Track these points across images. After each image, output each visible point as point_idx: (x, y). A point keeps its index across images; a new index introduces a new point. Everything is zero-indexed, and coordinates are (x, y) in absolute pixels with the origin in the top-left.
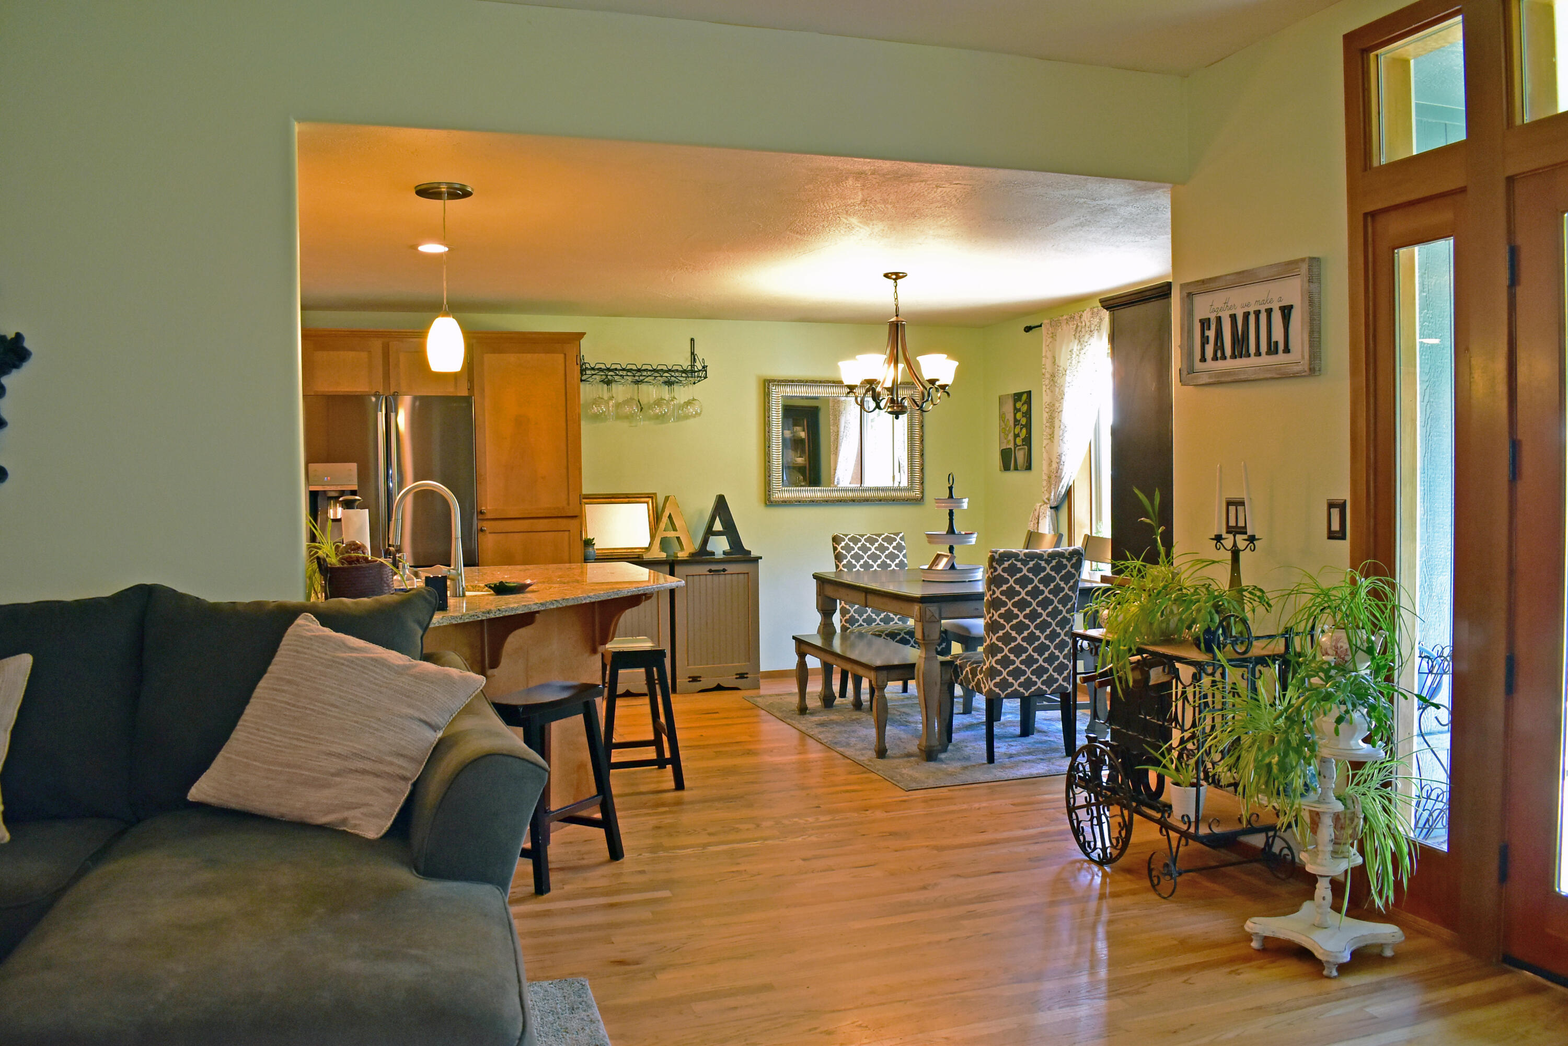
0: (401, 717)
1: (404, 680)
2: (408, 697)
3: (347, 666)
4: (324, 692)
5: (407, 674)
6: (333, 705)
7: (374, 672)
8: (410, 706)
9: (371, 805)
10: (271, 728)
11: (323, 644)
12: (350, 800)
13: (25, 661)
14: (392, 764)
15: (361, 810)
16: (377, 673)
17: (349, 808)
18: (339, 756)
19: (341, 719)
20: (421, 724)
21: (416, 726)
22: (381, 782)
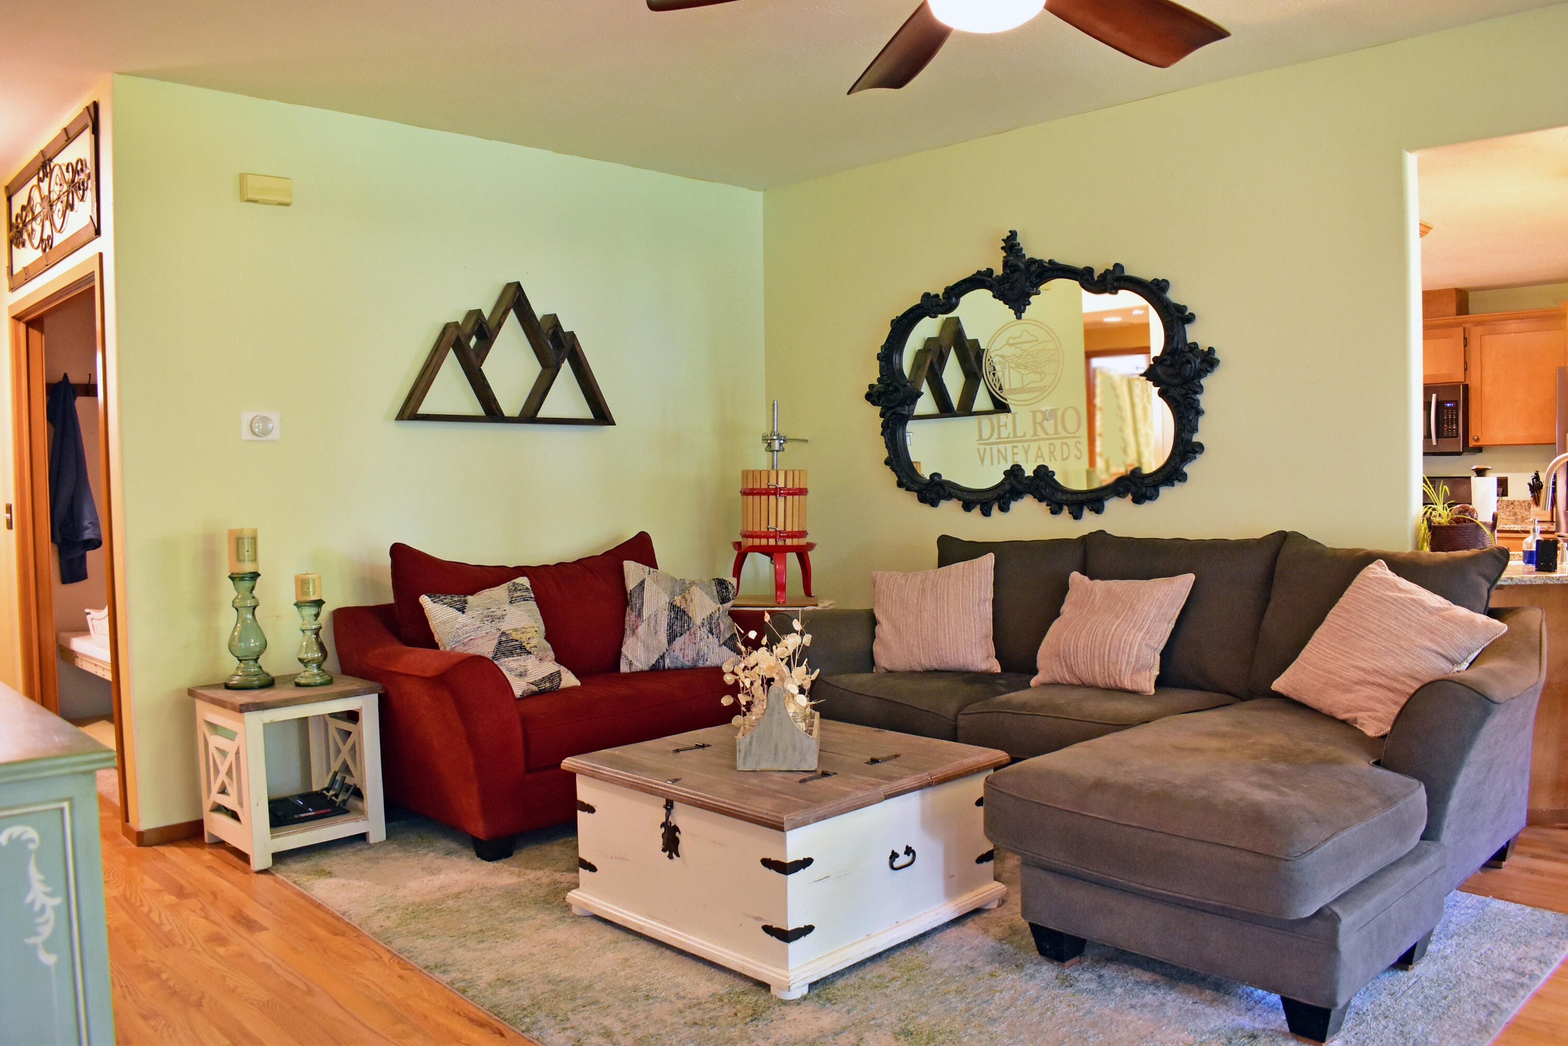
0: (1420, 648)
1: (1433, 619)
2: (1432, 633)
3: (1390, 602)
4: (1367, 620)
5: (1439, 616)
6: (1371, 632)
7: (1411, 610)
8: (1432, 641)
9: (1377, 711)
10: (1327, 644)
11: (1379, 584)
12: (1362, 704)
13: (1190, 578)
14: (1404, 683)
15: (1368, 713)
16: (1413, 611)
17: (1361, 711)
18: (1363, 670)
19: (1373, 642)
20: (1438, 656)
21: (1433, 657)
22: (1391, 695)
